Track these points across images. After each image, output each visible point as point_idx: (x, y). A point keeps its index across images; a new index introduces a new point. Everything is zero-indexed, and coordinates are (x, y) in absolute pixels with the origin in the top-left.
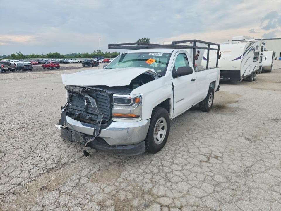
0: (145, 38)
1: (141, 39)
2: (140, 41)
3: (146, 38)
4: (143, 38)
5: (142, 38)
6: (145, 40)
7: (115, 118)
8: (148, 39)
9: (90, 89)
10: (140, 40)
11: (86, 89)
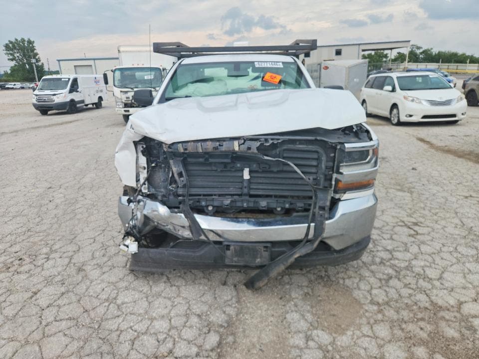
0: (23, 40)
1: (13, 40)
2: (11, 45)
3: (26, 39)
4: (19, 39)
5: (16, 40)
6: (24, 44)
7: (345, 193)
8: (30, 42)
9: (280, 141)
10: (11, 42)
11: (271, 142)
